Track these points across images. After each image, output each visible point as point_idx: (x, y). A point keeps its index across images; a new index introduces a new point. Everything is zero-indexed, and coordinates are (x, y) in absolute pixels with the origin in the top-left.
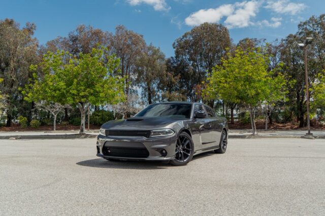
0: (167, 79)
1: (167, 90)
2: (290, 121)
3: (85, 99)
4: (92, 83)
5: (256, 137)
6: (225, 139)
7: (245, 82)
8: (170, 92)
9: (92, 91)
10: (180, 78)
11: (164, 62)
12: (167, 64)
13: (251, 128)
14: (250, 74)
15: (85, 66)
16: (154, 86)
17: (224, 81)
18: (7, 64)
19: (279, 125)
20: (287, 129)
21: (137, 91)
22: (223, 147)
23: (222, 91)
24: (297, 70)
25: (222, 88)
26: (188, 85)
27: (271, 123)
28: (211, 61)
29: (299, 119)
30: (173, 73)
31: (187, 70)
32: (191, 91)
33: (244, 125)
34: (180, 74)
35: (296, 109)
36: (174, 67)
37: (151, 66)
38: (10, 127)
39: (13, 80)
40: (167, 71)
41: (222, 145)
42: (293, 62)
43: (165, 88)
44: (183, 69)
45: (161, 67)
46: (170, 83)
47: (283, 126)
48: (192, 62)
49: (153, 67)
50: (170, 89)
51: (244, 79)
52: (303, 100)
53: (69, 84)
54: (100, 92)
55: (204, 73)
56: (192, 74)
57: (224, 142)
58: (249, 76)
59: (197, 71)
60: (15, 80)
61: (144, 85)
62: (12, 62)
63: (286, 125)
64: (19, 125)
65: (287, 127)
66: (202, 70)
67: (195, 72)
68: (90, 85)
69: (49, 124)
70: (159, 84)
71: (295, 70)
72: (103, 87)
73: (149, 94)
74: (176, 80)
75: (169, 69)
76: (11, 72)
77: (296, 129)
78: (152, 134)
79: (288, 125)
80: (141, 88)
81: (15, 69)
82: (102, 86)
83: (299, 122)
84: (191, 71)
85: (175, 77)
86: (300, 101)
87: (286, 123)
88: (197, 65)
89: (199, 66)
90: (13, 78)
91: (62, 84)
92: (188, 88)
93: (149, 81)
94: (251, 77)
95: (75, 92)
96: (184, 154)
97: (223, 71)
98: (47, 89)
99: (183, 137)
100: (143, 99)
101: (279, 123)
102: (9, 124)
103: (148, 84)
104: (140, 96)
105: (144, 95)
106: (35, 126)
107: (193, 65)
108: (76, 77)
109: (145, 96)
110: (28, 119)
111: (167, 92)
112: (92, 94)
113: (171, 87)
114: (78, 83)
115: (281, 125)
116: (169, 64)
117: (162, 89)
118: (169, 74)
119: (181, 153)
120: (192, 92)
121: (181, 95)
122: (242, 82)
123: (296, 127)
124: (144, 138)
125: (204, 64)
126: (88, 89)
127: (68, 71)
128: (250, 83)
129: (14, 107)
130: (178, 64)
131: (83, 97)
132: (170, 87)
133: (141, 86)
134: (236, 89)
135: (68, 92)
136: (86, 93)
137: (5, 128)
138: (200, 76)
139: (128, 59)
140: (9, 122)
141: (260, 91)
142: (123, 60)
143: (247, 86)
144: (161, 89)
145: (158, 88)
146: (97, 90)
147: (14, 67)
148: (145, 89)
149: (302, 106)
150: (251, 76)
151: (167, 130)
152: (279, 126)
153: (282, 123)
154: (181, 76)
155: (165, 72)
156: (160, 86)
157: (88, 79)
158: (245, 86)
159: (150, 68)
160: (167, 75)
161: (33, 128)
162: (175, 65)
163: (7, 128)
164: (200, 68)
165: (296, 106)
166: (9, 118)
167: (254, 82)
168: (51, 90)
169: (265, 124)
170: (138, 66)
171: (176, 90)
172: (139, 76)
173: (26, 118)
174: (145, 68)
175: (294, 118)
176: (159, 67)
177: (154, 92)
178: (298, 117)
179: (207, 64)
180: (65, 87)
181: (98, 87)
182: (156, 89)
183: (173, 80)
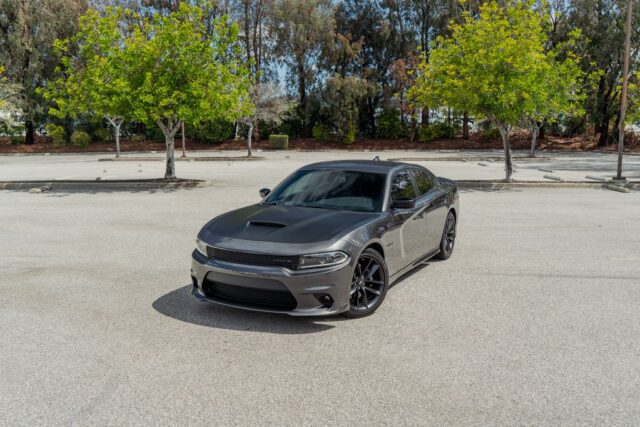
0: (337, 46)
1: (336, 70)
2: (580, 133)
3: (172, 112)
4: (184, 76)
5: (513, 186)
6: (451, 229)
7: (496, 76)
8: (343, 76)
9: (184, 96)
10: (363, 46)
11: (331, 12)
12: (337, 15)
13: (502, 148)
14: (509, 60)
15: (167, 43)
16: (312, 63)
17: (454, 73)
18: (12, 17)
19: (558, 141)
20: (573, 151)
21: (277, 73)
22: (448, 248)
23: (449, 94)
24: (606, 28)
25: (448, 88)
26: (378, 59)
27: (543, 138)
28: (428, 7)
29: (598, 129)
30: (349, 35)
31: (377, 27)
32: (385, 72)
33: (488, 141)
34: (363, 37)
35: (596, 110)
36: (352, 21)
37: (303, 20)
38: (34, 146)
39: (28, 51)
40: (337, 31)
41: (446, 242)
42: (599, 10)
43: (333, 67)
44: (370, 26)
45: (326, 23)
46: (342, 57)
47: (566, 144)
48: (388, 10)
49: (309, 23)
50: (343, 68)
51: (496, 69)
52: (610, 93)
53: (136, 81)
54: (200, 98)
55: (412, 34)
56: (387, 37)
57: (449, 235)
58: (507, 64)
59: (399, 28)
60: (31, 50)
61: (290, 60)
62: (21, 12)
63: (572, 140)
64: (49, 140)
65: (573, 145)
66: (408, 29)
67: (393, 33)
68: (180, 82)
69: (107, 138)
70: (321, 58)
71: (602, 28)
72: (205, 85)
73: (302, 80)
74: (355, 50)
75: (341, 26)
76: (23, 35)
77: (591, 149)
78: (303, 262)
79: (577, 141)
80: (285, 65)
81: (29, 27)
82: (203, 85)
83: (599, 135)
84: (387, 31)
85: (354, 44)
86: (606, 92)
87: (571, 137)
88: (399, 18)
89: (403, 18)
90: (27, 47)
91: (122, 84)
92: (379, 67)
93: (300, 51)
94: (510, 66)
95: (149, 99)
96: (368, 293)
97: (453, 48)
98: (93, 93)
99: (367, 260)
100: (290, 88)
101: (557, 136)
102: (30, 139)
103: (299, 59)
104: (283, 84)
105: (290, 81)
106: (82, 143)
107: (389, 17)
108: (149, 66)
109: (294, 82)
110: (66, 130)
111: (338, 75)
112: (184, 102)
113: (344, 65)
114: (155, 79)
115: (562, 141)
116: (342, 14)
117: (328, 68)
118: (341, 37)
119: (361, 291)
120: (387, 74)
121: (365, 81)
122: (492, 78)
123: (591, 145)
124: (287, 272)
125: (413, 14)
126: (176, 92)
127: (133, 55)
128: (507, 77)
129: (35, 104)
130: (358, 15)
131: (166, 108)
132: (342, 63)
133: (285, 61)
134: (477, 90)
135: (134, 99)
136: (172, 100)
137: (23, 146)
138: (404, 40)
139: (256, 6)
140: (30, 135)
141: (526, 95)
142: (246, 8)
143: (502, 86)
144: (325, 67)
145: (319, 66)
146: (195, 93)
147: (27, 22)
148: (294, 69)
149: (609, 103)
150: (511, 64)
151: (332, 254)
152: (557, 143)
153: (565, 136)
154: (365, 40)
155: (332, 33)
156: (324, 62)
157: (174, 69)
158: (497, 84)
159: (301, 26)
160: (336, 40)
161: (76, 147)
162: (354, 17)
163: (29, 148)
164: (404, 22)
165: (596, 104)
166: (30, 127)
167: (516, 75)
168: (101, 94)
169: (530, 138)
170: (277, 20)
171: (355, 70)
172: (280, 42)
173: (62, 129)
174: (292, 24)
175: (590, 126)
176: (320, 23)
177: (311, 73)
178: (597, 126)
179: (419, 13)
180: (129, 89)
181: (195, 88)
182: (314, 68)
183: (349, 49)
